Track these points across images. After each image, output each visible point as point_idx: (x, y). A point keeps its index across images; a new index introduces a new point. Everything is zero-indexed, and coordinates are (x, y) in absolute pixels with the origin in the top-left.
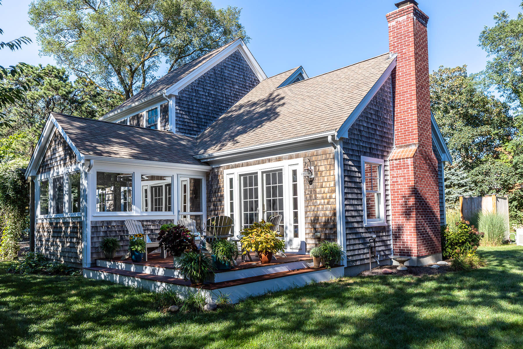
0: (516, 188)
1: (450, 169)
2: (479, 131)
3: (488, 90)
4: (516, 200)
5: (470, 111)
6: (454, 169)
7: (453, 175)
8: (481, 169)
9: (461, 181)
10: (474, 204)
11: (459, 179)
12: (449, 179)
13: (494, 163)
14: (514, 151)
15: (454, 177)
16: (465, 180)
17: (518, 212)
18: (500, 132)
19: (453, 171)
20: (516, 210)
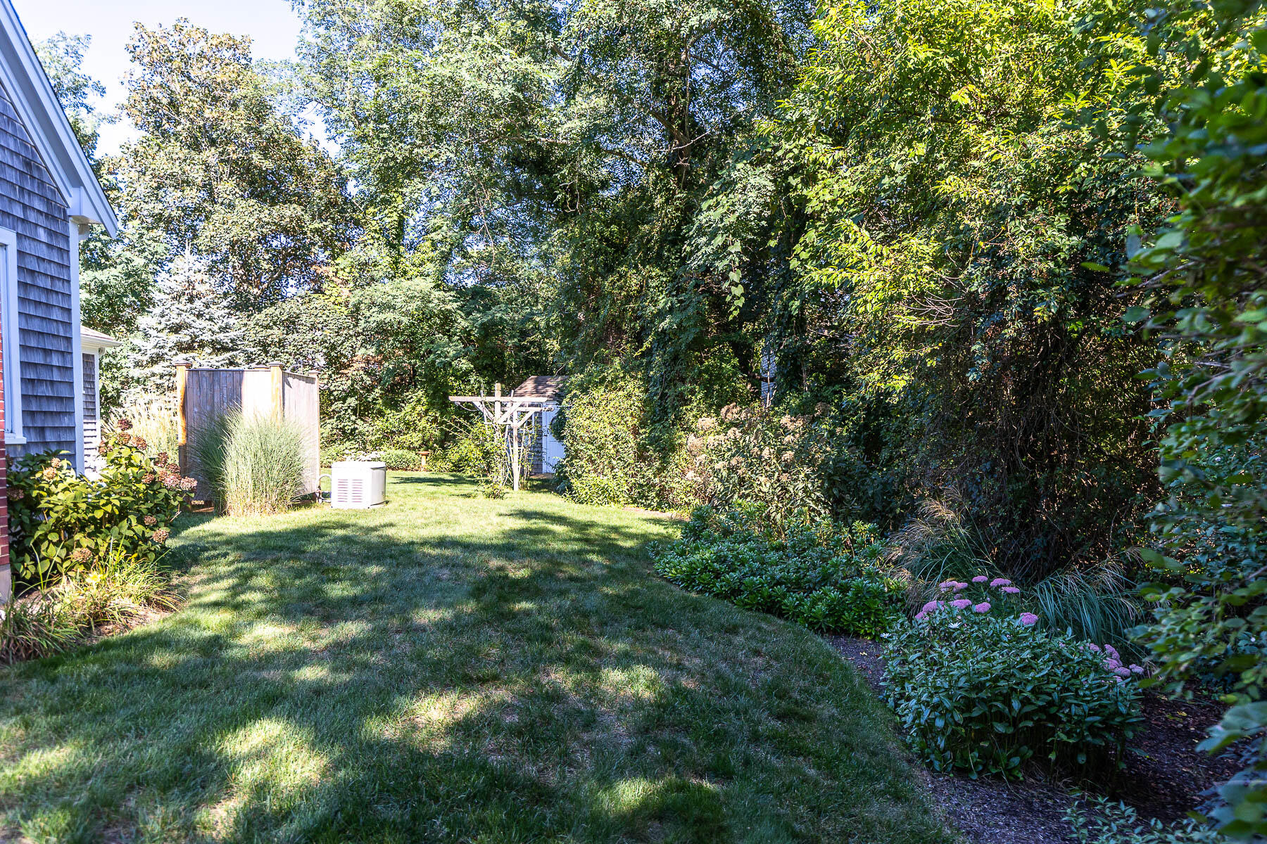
0: (356, 365)
1: (191, 300)
2: (275, 214)
3: (301, 115)
4: (356, 393)
5: (256, 157)
6: (204, 300)
7: (199, 316)
8: (277, 312)
9: (221, 336)
10: (221, 390)
11: (216, 328)
12: (189, 326)
13: (310, 301)
14: (355, 280)
15: (201, 323)
16: (232, 334)
17: (359, 422)
18: (326, 227)
19: (198, 304)
20: (353, 418)
